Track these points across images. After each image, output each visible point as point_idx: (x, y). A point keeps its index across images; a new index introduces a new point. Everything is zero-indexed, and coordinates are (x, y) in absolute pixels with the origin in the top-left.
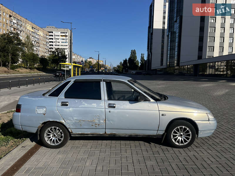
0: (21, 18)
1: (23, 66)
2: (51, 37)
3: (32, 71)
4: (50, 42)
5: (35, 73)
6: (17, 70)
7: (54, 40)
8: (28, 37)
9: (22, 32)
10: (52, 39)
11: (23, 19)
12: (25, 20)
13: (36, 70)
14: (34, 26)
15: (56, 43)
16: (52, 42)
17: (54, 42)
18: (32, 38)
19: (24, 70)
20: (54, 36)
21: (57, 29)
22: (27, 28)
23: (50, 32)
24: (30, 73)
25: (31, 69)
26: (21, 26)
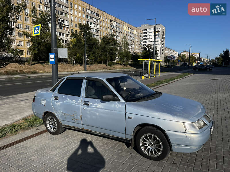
0: (120, 21)
1: (120, 62)
2: (145, 35)
3: (125, 67)
4: (144, 39)
5: (127, 68)
6: (114, 66)
7: (147, 37)
8: (124, 37)
9: (120, 34)
10: (146, 36)
11: (121, 21)
12: (123, 22)
13: (128, 66)
14: (130, 26)
15: (149, 40)
16: (146, 39)
17: (148, 39)
18: (128, 38)
19: (120, 66)
20: (147, 33)
21: (150, 26)
22: (125, 29)
23: (144, 30)
24: (123, 68)
25: (125, 65)
26: (119, 28)
